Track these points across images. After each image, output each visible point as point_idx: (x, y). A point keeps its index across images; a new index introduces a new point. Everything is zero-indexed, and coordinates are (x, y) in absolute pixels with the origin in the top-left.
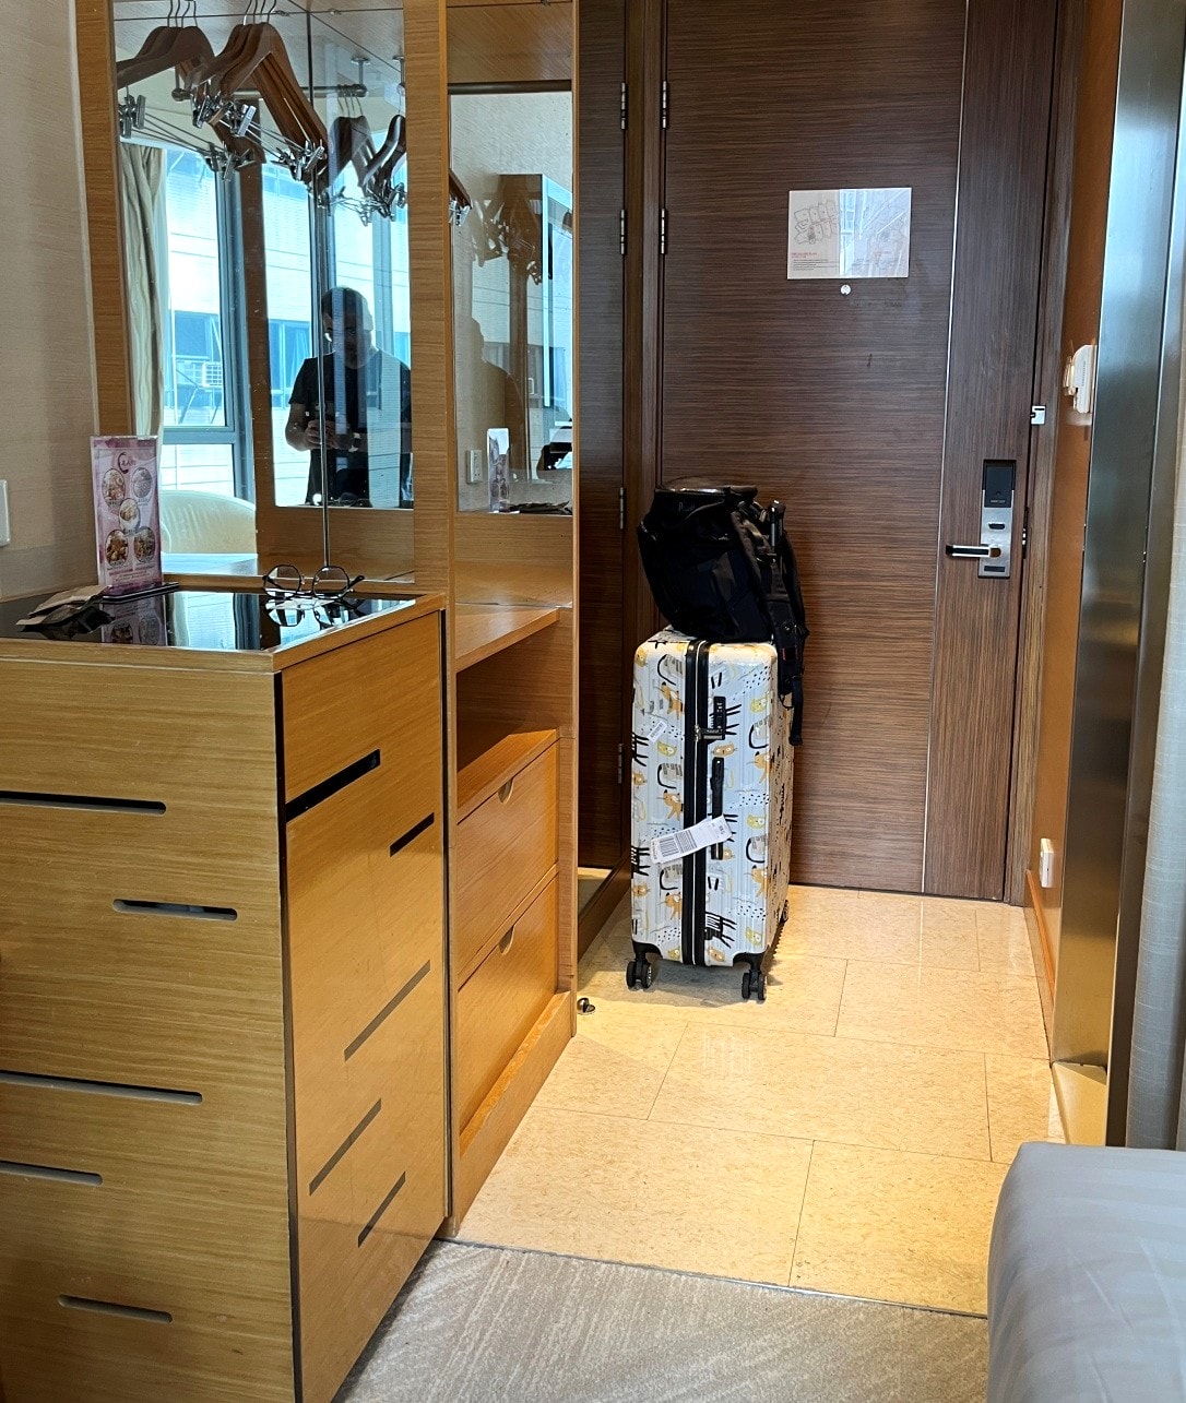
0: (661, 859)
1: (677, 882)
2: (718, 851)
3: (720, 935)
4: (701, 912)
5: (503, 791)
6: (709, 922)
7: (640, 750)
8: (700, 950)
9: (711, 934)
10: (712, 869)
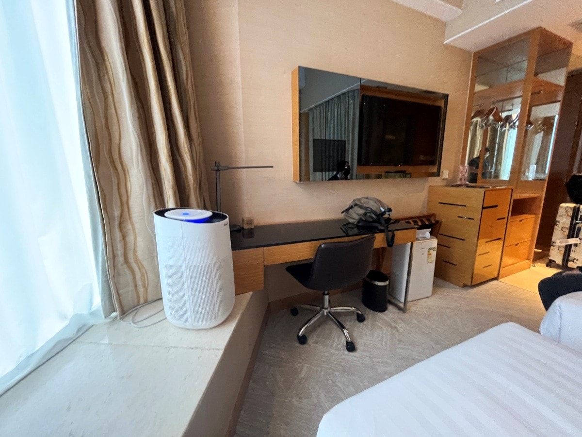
0: (559, 244)
1: (563, 250)
2: (576, 245)
3: (573, 261)
4: (569, 256)
5: (521, 221)
6: (570, 258)
7: (558, 223)
8: (567, 263)
9: (571, 261)
10: (573, 248)
